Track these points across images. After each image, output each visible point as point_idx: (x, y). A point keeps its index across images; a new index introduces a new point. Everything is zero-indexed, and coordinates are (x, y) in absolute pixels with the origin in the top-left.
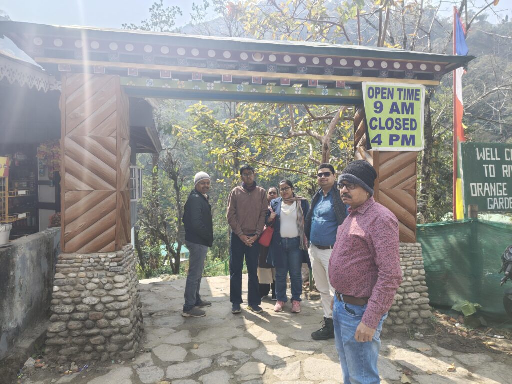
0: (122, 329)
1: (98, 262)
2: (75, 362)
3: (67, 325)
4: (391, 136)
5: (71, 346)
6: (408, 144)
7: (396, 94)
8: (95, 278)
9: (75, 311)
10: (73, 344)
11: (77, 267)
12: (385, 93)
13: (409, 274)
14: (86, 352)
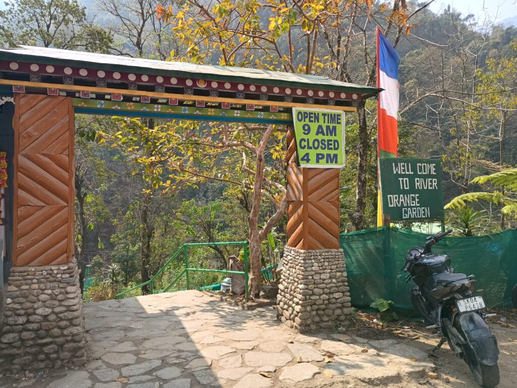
0: (75, 337)
1: (50, 274)
2: (29, 370)
3: (20, 336)
4: (318, 155)
5: (25, 355)
6: (332, 162)
7: (321, 118)
8: (48, 289)
9: (28, 322)
10: (27, 354)
11: (30, 279)
12: (312, 117)
13: (333, 276)
14: (39, 361)
